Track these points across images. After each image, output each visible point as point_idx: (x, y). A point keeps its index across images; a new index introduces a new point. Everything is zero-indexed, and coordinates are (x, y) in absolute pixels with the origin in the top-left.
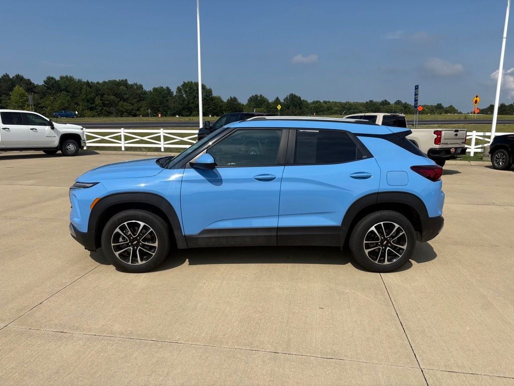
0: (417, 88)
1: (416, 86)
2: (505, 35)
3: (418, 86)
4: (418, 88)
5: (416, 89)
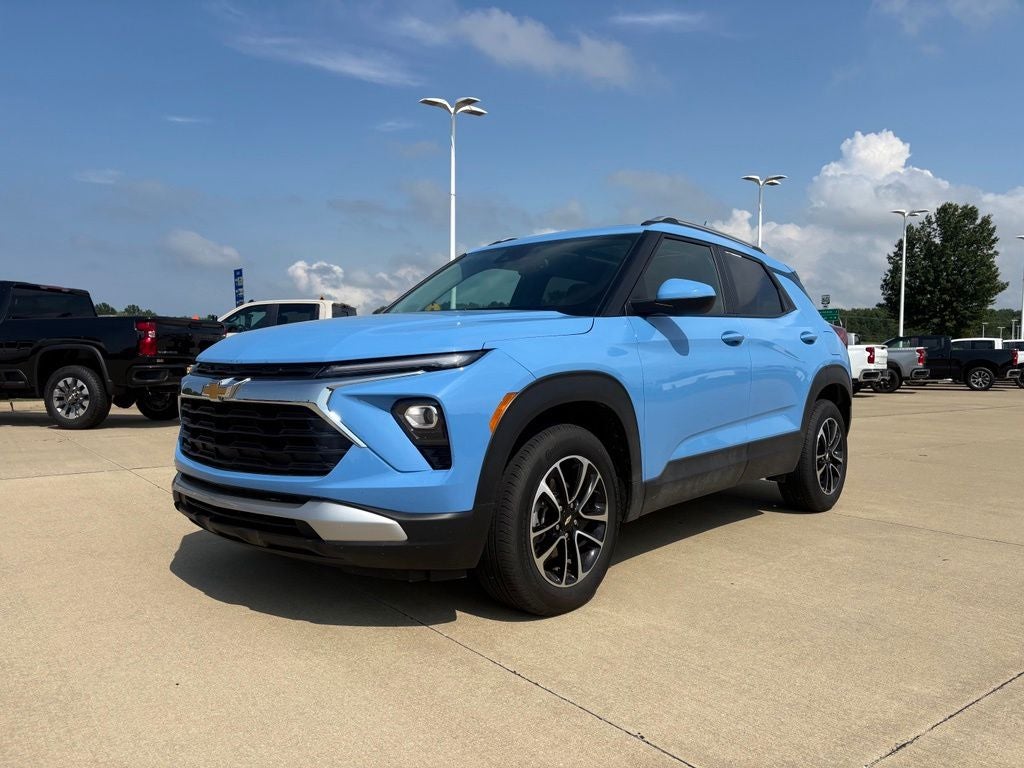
0: (238, 274)
1: (236, 271)
2: (453, 191)
3: (240, 271)
4: (241, 275)
5: (236, 277)
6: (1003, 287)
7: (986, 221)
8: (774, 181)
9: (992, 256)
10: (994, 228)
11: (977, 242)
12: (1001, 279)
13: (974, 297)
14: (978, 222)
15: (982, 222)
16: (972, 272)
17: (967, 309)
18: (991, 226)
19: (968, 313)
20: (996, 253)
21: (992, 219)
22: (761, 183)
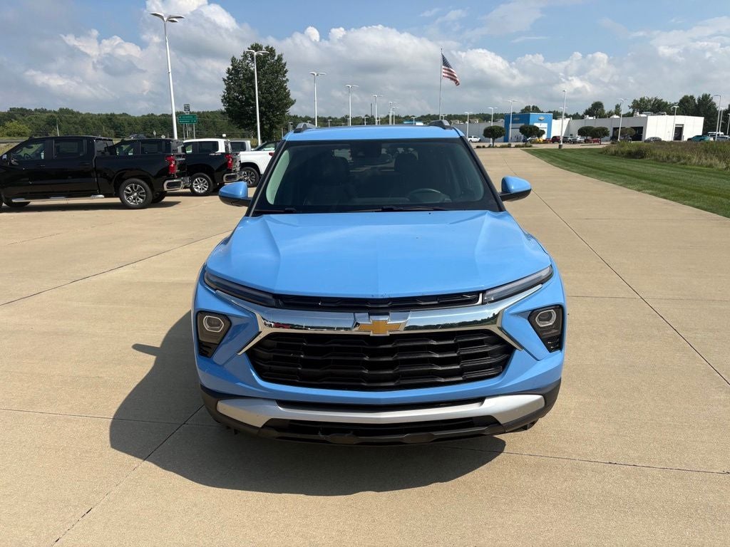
6: (293, 103)
7: (280, 58)
8: (175, 19)
9: (285, 82)
10: (285, 64)
11: (277, 72)
12: (292, 97)
13: (277, 109)
14: (276, 58)
15: (278, 59)
16: (276, 92)
17: (274, 117)
18: (283, 62)
19: (276, 120)
20: (287, 80)
21: (283, 57)
22: (165, 19)
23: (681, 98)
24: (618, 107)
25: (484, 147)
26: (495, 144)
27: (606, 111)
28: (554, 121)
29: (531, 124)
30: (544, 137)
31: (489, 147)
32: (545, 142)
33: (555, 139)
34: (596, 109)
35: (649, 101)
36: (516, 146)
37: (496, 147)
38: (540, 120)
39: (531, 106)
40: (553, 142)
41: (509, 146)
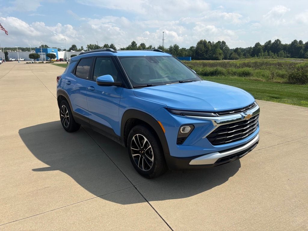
23: (104, 45)
24: (82, 47)
25: (30, 63)
26: (36, 62)
27: (78, 49)
28: (58, 52)
29: (48, 53)
30: (56, 59)
31: (33, 63)
32: (57, 61)
33: (61, 60)
34: (74, 48)
35: (93, 45)
36: (46, 63)
37: (36, 63)
38: (52, 51)
39: (44, 45)
40: (60, 61)
41: (43, 63)
